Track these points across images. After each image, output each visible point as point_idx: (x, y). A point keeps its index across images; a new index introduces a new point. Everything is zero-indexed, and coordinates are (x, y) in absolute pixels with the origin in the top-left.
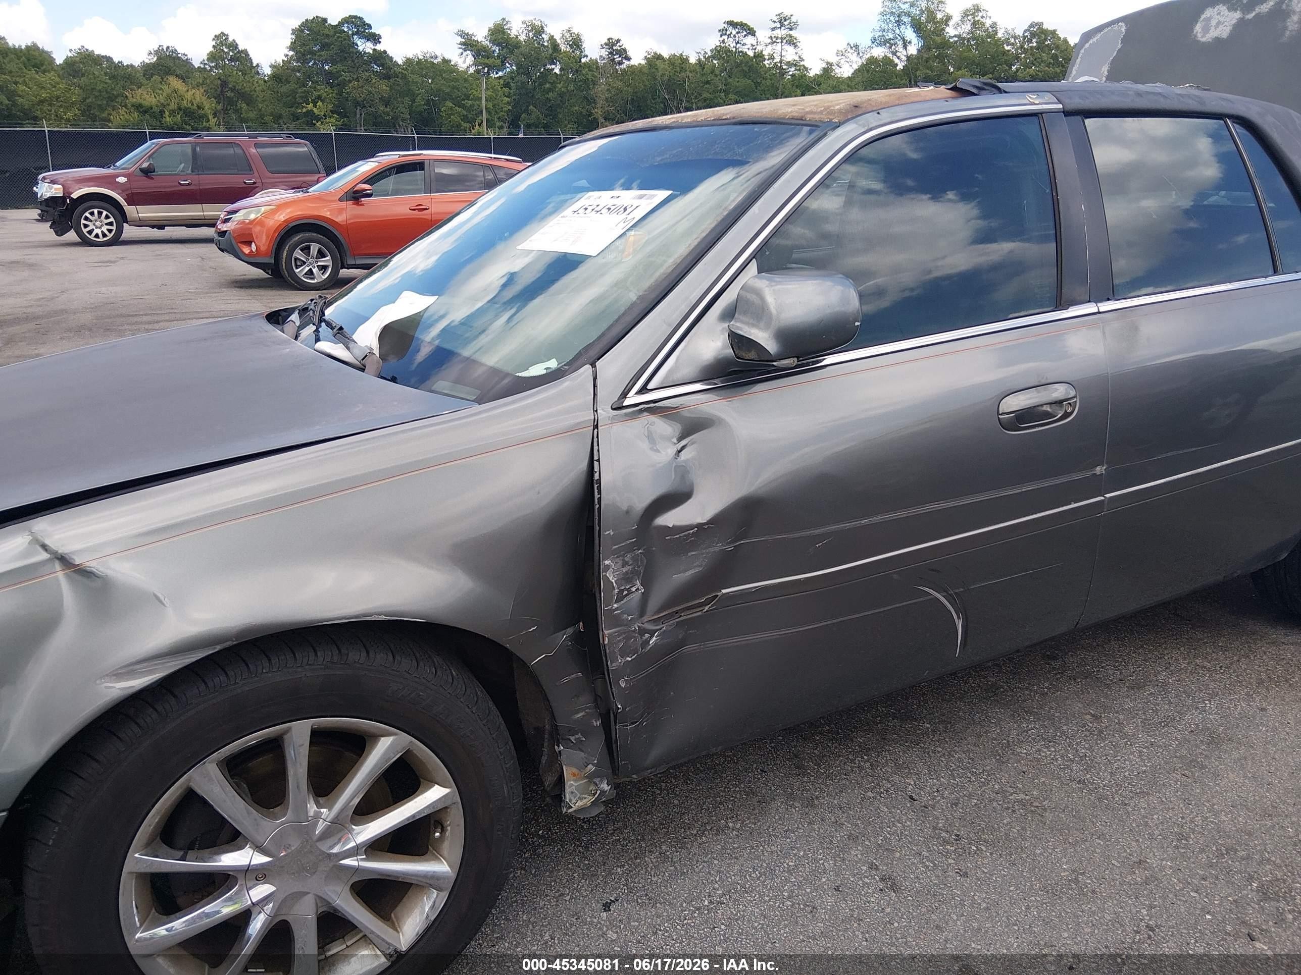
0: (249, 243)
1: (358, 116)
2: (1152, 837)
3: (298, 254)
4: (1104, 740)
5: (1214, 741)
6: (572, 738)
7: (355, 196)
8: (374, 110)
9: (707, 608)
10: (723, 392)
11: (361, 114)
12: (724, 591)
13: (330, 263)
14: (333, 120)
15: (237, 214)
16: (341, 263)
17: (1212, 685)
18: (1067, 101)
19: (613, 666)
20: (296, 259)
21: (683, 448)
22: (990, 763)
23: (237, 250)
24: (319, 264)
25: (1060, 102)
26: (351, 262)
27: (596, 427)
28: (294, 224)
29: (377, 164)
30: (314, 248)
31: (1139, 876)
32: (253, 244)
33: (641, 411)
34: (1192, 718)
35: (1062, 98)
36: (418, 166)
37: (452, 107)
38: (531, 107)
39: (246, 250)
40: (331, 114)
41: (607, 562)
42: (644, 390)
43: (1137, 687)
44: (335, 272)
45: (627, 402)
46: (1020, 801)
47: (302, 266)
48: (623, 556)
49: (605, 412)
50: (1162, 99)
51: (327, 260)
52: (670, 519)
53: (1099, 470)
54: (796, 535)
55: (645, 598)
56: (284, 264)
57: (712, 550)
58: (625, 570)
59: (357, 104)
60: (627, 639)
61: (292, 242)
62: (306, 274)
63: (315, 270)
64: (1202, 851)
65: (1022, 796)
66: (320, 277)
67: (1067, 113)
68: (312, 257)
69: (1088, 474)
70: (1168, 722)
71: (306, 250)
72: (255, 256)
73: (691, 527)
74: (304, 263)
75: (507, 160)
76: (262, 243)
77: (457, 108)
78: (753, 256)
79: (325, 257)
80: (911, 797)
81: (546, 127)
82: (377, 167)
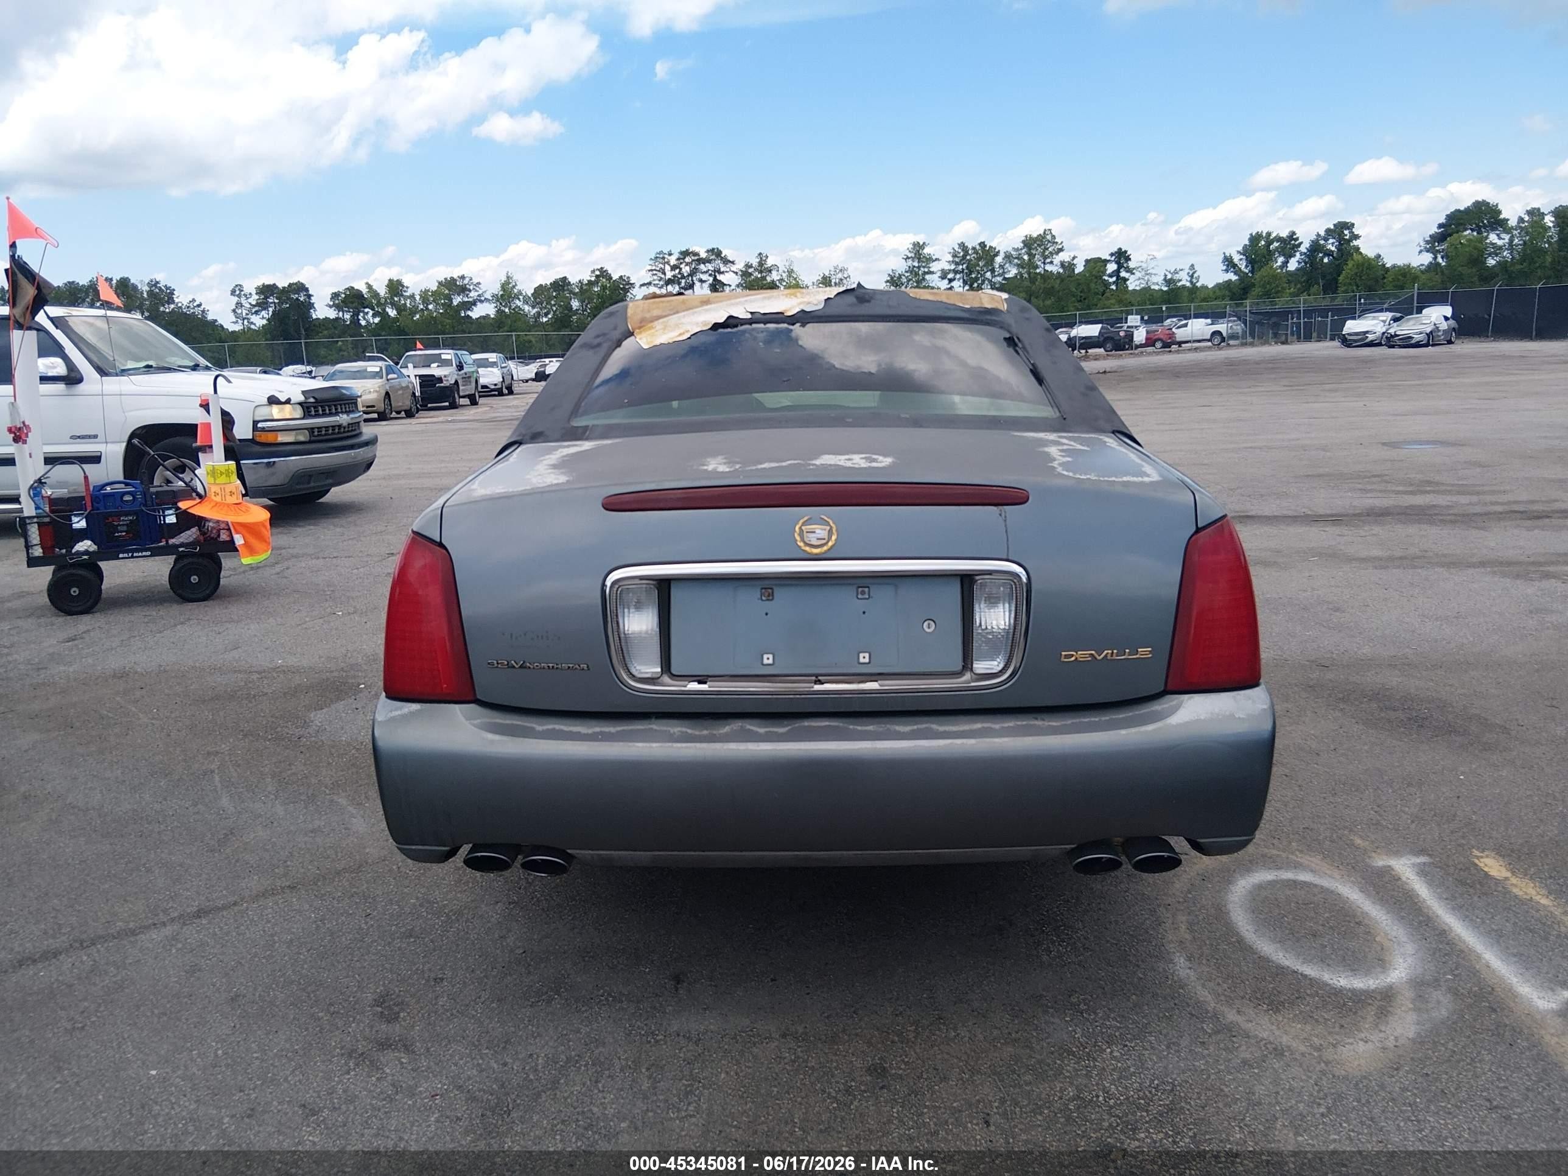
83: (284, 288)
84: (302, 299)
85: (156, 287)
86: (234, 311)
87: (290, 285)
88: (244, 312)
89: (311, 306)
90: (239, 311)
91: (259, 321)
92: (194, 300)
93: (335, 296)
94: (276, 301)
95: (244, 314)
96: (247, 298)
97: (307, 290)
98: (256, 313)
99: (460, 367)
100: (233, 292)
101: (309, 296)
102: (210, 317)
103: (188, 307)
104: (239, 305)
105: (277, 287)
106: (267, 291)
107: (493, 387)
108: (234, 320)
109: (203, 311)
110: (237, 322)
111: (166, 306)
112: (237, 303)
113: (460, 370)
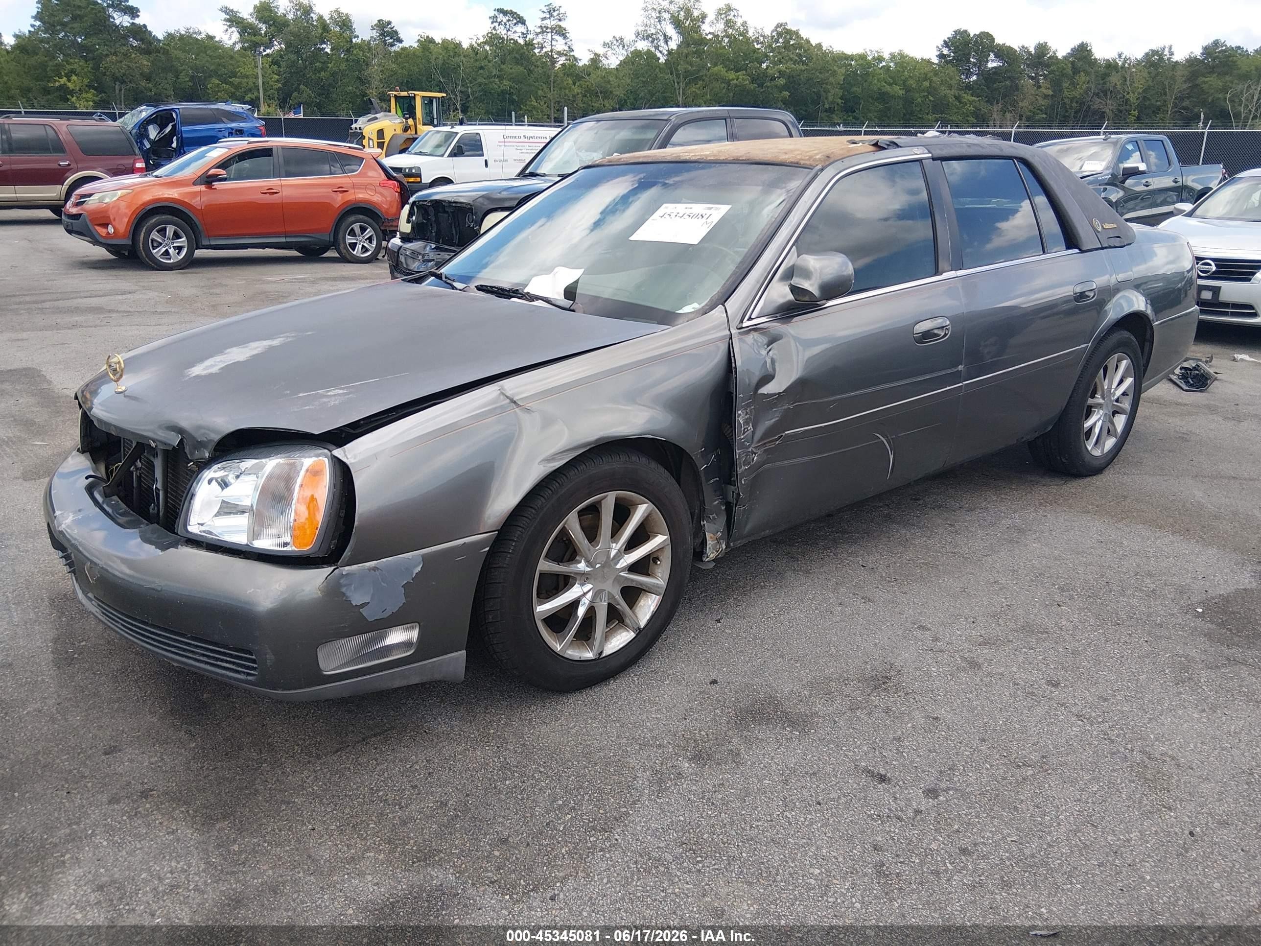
0: (106, 226)
1: (117, 91)
2: (998, 572)
3: (155, 235)
4: (960, 534)
5: (1021, 531)
6: (711, 517)
7: (208, 180)
8: (134, 85)
9: (777, 442)
10: (782, 321)
11: (120, 90)
12: (786, 432)
13: (186, 244)
14: (90, 95)
15: (92, 198)
16: (196, 243)
17: (1013, 507)
18: (933, 152)
19: (739, 471)
20: (153, 240)
21: (770, 350)
22: (901, 548)
23: (94, 233)
24: (175, 245)
25: (930, 152)
26: (205, 242)
27: (731, 338)
28: (151, 207)
29: (227, 150)
30: (170, 230)
31: (996, 587)
32: (110, 226)
33: (750, 330)
34: (1006, 522)
35: (931, 150)
36: (267, 152)
37: (218, 84)
38: (302, 86)
39: (102, 231)
40: (87, 89)
41: (739, 412)
42: (750, 319)
43: (970, 510)
44: (190, 252)
45: (744, 325)
46: (923, 563)
47: (158, 247)
48: (746, 409)
49: (734, 331)
50: (981, 149)
51: (183, 241)
52: (765, 390)
53: (960, 368)
54: (821, 401)
55: (754, 433)
56: (141, 246)
57: (783, 408)
58: (746, 417)
59: (115, 79)
60: (746, 456)
61: (148, 224)
62: (162, 255)
63: (171, 251)
64: (1026, 576)
65: (923, 561)
66: (175, 258)
67: (934, 159)
68: (169, 238)
69: (954, 370)
70: (993, 524)
71: (162, 232)
72: (112, 238)
73: (775, 394)
74: (161, 244)
75: (350, 148)
76: (121, 225)
77: (224, 85)
78: (793, 245)
79: (180, 238)
80: (863, 566)
81: (319, 106)
82: (226, 153)
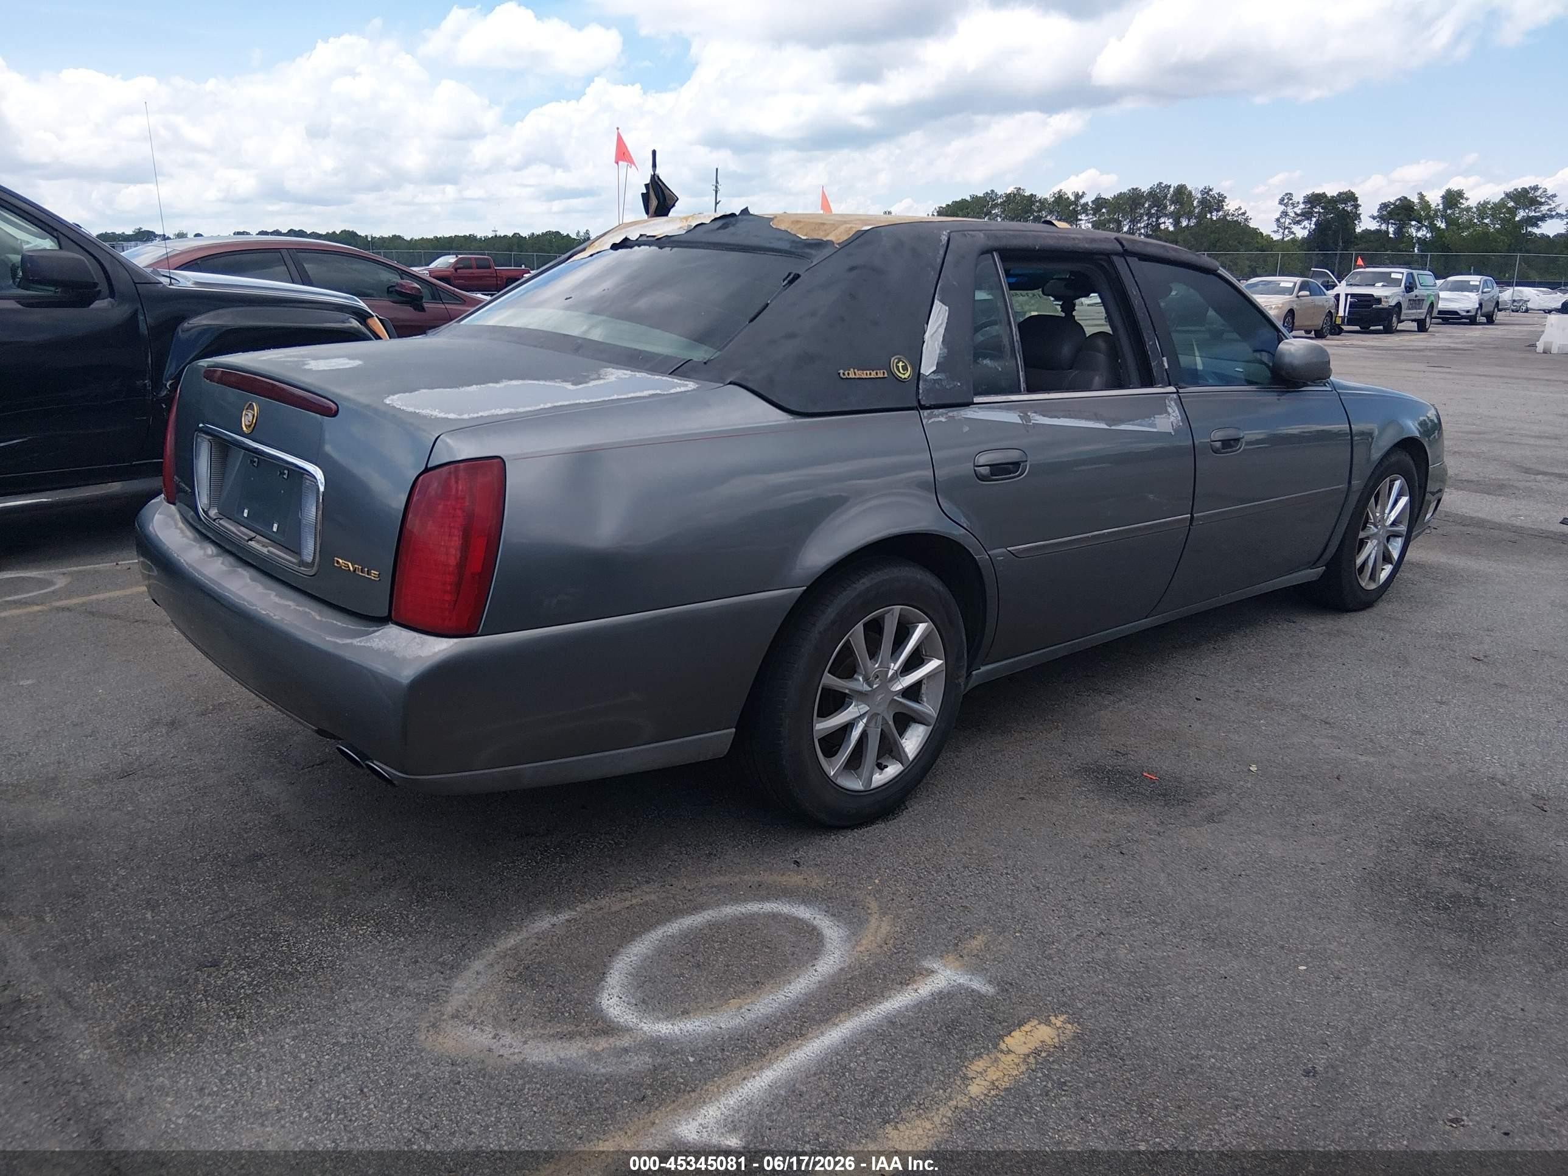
83: (1333, 197)
84: (1349, 209)
85: (1208, 194)
86: (1278, 220)
87: (1340, 194)
88: (1288, 221)
89: (1357, 216)
90: (1282, 220)
91: (1301, 232)
92: (1240, 208)
93: (1384, 206)
94: (1321, 211)
95: (1287, 223)
96: (1294, 207)
97: (1356, 199)
98: (1298, 223)
99: (1409, 288)
100: (1281, 202)
101: (1357, 206)
102: (1252, 224)
103: (1233, 215)
104: (1285, 214)
105: (1326, 196)
106: (1314, 200)
107: (1465, 314)
108: (1276, 228)
109: (1246, 220)
110: (1277, 231)
111: (1214, 214)
112: (1283, 212)
113: (1408, 292)
